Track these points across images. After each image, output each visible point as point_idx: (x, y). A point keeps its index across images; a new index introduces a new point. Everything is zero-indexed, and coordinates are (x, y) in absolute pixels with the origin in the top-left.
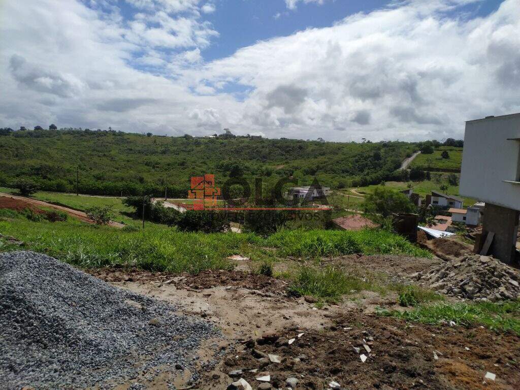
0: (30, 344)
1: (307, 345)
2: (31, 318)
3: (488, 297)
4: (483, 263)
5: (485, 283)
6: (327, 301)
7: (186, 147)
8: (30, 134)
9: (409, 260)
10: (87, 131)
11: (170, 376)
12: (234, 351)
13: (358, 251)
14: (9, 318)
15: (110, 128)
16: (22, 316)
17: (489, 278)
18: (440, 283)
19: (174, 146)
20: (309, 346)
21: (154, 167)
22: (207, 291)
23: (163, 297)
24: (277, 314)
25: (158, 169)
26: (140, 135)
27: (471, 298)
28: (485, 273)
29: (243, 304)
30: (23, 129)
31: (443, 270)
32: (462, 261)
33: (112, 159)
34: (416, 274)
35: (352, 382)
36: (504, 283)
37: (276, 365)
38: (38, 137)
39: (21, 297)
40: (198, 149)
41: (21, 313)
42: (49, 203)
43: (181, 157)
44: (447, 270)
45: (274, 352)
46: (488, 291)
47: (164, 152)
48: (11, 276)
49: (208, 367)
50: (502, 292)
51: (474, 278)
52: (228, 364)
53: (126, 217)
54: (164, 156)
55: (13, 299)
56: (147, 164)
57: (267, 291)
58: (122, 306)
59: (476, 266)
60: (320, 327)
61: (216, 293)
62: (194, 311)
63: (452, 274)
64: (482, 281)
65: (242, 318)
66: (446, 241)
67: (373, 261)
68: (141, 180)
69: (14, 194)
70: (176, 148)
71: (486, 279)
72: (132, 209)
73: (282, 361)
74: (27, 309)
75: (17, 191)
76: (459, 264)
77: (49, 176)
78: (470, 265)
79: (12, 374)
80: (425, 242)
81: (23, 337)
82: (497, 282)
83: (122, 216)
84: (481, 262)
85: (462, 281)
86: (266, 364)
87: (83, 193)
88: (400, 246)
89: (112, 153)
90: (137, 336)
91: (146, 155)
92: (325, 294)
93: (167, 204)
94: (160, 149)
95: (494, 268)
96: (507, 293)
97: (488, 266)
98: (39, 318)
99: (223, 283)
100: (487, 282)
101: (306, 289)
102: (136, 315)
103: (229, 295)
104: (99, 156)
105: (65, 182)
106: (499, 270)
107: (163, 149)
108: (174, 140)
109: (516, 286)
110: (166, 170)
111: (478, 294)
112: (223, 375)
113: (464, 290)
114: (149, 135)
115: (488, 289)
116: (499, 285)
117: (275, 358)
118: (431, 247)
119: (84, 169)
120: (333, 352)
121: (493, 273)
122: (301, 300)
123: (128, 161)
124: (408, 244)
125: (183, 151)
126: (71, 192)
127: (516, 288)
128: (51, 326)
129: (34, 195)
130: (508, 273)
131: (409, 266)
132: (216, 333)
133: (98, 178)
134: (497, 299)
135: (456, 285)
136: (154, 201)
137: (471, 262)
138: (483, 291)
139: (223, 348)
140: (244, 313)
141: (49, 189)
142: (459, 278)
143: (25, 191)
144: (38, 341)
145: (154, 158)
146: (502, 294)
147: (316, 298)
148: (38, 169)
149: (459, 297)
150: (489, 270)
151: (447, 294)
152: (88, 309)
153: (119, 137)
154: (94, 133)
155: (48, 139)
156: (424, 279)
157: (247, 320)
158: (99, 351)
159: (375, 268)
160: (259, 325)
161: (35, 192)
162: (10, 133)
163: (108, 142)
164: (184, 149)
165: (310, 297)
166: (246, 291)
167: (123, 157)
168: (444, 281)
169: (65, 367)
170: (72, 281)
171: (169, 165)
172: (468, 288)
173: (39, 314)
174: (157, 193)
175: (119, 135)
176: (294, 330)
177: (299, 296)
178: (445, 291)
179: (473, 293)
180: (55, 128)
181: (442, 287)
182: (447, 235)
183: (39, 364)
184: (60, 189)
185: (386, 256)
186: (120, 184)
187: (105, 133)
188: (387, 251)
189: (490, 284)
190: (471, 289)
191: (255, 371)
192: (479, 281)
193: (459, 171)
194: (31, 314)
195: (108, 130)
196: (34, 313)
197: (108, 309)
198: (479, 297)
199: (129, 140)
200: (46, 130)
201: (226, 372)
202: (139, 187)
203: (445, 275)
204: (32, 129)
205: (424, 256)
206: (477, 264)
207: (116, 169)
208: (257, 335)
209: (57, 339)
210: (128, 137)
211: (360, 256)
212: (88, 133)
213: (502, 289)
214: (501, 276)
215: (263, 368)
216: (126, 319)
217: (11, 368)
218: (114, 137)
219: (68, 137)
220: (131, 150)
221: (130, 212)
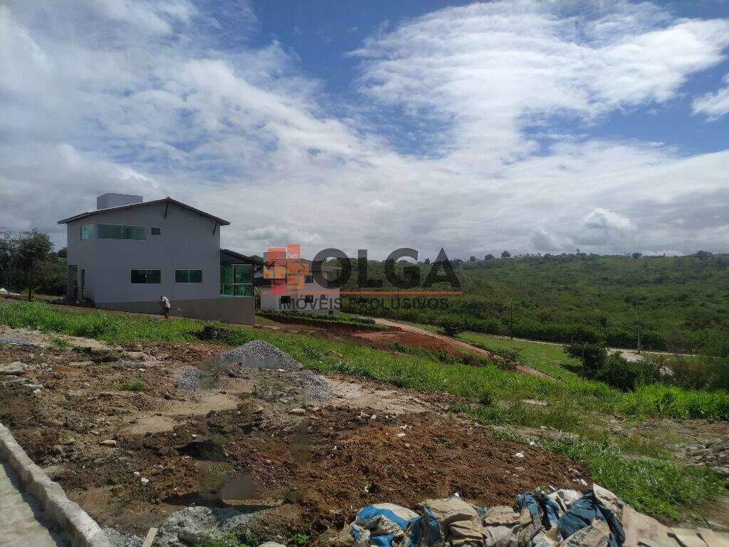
7: (697, 272)
8: (480, 264)
10: (547, 257)
15: (578, 250)
19: (678, 270)
21: (634, 304)
25: (641, 307)
26: (621, 258)
30: (472, 259)
33: (576, 293)
38: (489, 268)
40: (722, 273)
42: (473, 345)
43: (684, 289)
47: (659, 281)
53: (568, 372)
54: (660, 286)
56: (627, 300)
68: (603, 322)
69: (439, 333)
70: (680, 273)
72: (577, 362)
75: (442, 329)
77: (482, 314)
83: (562, 370)
87: (520, 336)
89: (579, 284)
91: (629, 286)
94: (652, 277)
104: (559, 290)
105: (499, 322)
107: (658, 276)
108: (678, 261)
110: (653, 308)
114: (636, 256)
119: (528, 307)
123: (599, 296)
125: (693, 278)
126: (505, 334)
129: (460, 335)
133: (544, 318)
141: (477, 329)
143: (450, 330)
145: (642, 291)
148: (470, 306)
153: (590, 262)
154: (555, 259)
155: (500, 270)
161: (460, 332)
162: (459, 265)
163: (575, 270)
164: (695, 275)
167: (594, 290)
171: (659, 300)
175: (590, 260)
180: (509, 255)
184: (492, 331)
186: (569, 328)
187: (571, 258)
195: (575, 253)
199: (604, 266)
200: (498, 259)
202: (598, 332)
204: (483, 259)
207: (576, 306)
210: (604, 260)
212: (548, 259)
218: (582, 262)
219: (523, 266)
220: (606, 279)
221: (575, 365)
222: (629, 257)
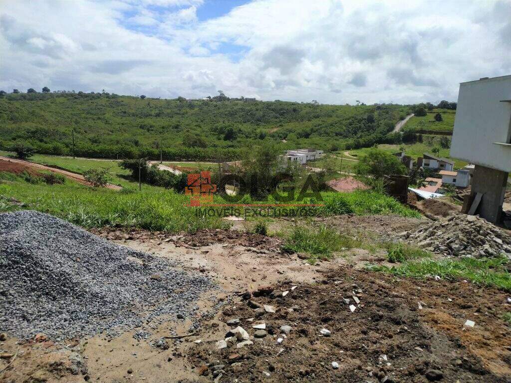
0: (39, 296)
1: (300, 297)
2: (39, 273)
3: (473, 254)
4: (470, 222)
5: (470, 241)
6: (319, 258)
7: (180, 110)
8: (23, 97)
9: (398, 220)
10: (80, 94)
11: (173, 324)
12: (231, 303)
13: (350, 212)
14: (19, 273)
15: (104, 90)
16: (30, 271)
17: (475, 236)
18: (428, 241)
19: (168, 109)
20: (302, 298)
21: (148, 130)
22: (205, 249)
23: (163, 254)
24: (271, 269)
25: (153, 132)
26: (133, 98)
27: (456, 255)
28: (471, 231)
29: (239, 260)
30: (16, 91)
31: (431, 229)
32: (449, 220)
33: (107, 122)
34: (405, 233)
35: (341, 329)
36: (489, 241)
37: (271, 314)
38: (32, 100)
39: (28, 253)
40: (193, 111)
41: (29, 268)
42: (47, 166)
43: (174, 121)
44: (435, 228)
45: (269, 303)
46: (473, 249)
47: (158, 115)
48: (18, 234)
49: (206, 317)
50: (486, 249)
51: (461, 237)
52: (226, 314)
53: (123, 180)
54: (159, 119)
55: (21, 255)
56: (142, 127)
57: (262, 248)
58: (124, 262)
59: (463, 225)
60: (312, 282)
61: (214, 251)
62: (193, 266)
63: (439, 233)
64: (468, 239)
65: (239, 273)
66: (435, 202)
67: (363, 221)
68: (136, 143)
69: (12, 157)
70: (170, 110)
71: (472, 237)
72: (128, 172)
73: (277, 311)
74: (35, 264)
75: (14, 154)
76: (447, 223)
77: (45, 139)
78: (457, 224)
79: (26, 323)
80: (415, 203)
81: (33, 290)
82: (482, 241)
83: (118, 179)
84: (467, 221)
85: (448, 239)
86: (262, 314)
87: (78, 156)
88: (390, 207)
89: (107, 116)
90: (140, 289)
91: (141, 118)
92: (317, 251)
93: (163, 167)
94: (153, 113)
95: (480, 227)
96: (490, 250)
97: (474, 224)
98: (47, 273)
99: (220, 241)
100: (472, 240)
101: (299, 246)
102: (137, 270)
103: (226, 252)
104: (94, 120)
105: (59, 145)
106: (485, 229)
107: (157, 111)
108: (168, 102)
109: (499, 244)
110: (160, 133)
111: (463, 252)
112: (221, 324)
113: (450, 248)
114: (143, 97)
115: (473, 246)
116: (484, 243)
117: (270, 309)
118: (421, 207)
119: (79, 132)
120: (324, 303)
121: (478, 232)
122: (295, 256)
123: (123, 124)
124: (399, 205)
125: (177, 114)
126: (67, 155)
127: (500, 246)
128: (59, 280)
129: (32, 158)
130: (493, 231)
131: (398, 225)
132: (213, 286)
133: (94, 141)
134: (481, 256)
135: (443, 243)
136: (150, 164)
137: (458, 221)
138: (468, 249)
139: (221, 300)
140: (241, 268)
141: (46, 152)
142: (446, 237)
143: (22, 154)
144: (47, 294)
145: (148, 121)
146: (486, 251)
147: (309, 255)
148: (34, 133)
149: (445, 254)
150: (475, 229)
151: (434, 251)
152: (92, 265)
153: (112, 100)
154: (86, 96)
155: (42, 102)
156: (412, 237)
157: (243, 275)
158: (105, 303)
159: (365, 228)
160: (254, 279)
161: (32, 155)
162: (3, 95)
163: (102, 105)
164: (178, 112)
165: (303, 254)
166: (242, 248)
167: (118, 120)
168: (432, 239)
169: (74, 317)
170: (76, 239)
171: (163, 128)
172: (454, 246)
173: (47, 269)
174: (152, 157)
175: (113, 98)
176: (287, 284)
177: (292, 253)
178: (432, 248)
179: (459, 251)
180: (48, 90)
181: (429, 245)
182: (436, 196)
183: (50, 314)
184: (56, 152)
185: (377, 216)
186: (115, 148)
187: (99, 96)
188: (378, 211)
189: (475, 243)
190: (457, 246)
191: (251, 320)
192: (465, 239)
193: (450, 134)
194: (38, 269)
195: (101, 92)
196: (42, 268)
197: (111, 265)
198: (464, 254)
199: (123, 103)
200: (39, 93)
201: (224, 321)
202: (135, 150)
203: (432, 234)
204: (26, 91)
205: (413, 215)
206: (464, 223)
207: (110, 131)
208: (253, 288)
209: (65, 292)
210: (122, 99)
211: (352, 216)
212: (82, 96)
213: (487, 246)
214: (486, 235)
215: (259, 317)
216: (128, 274)
217: (24, 318)
218: (108, 99)
219: (62, 100)
220: (125, 112)
221: (126, 174)
222: (138, 98)
